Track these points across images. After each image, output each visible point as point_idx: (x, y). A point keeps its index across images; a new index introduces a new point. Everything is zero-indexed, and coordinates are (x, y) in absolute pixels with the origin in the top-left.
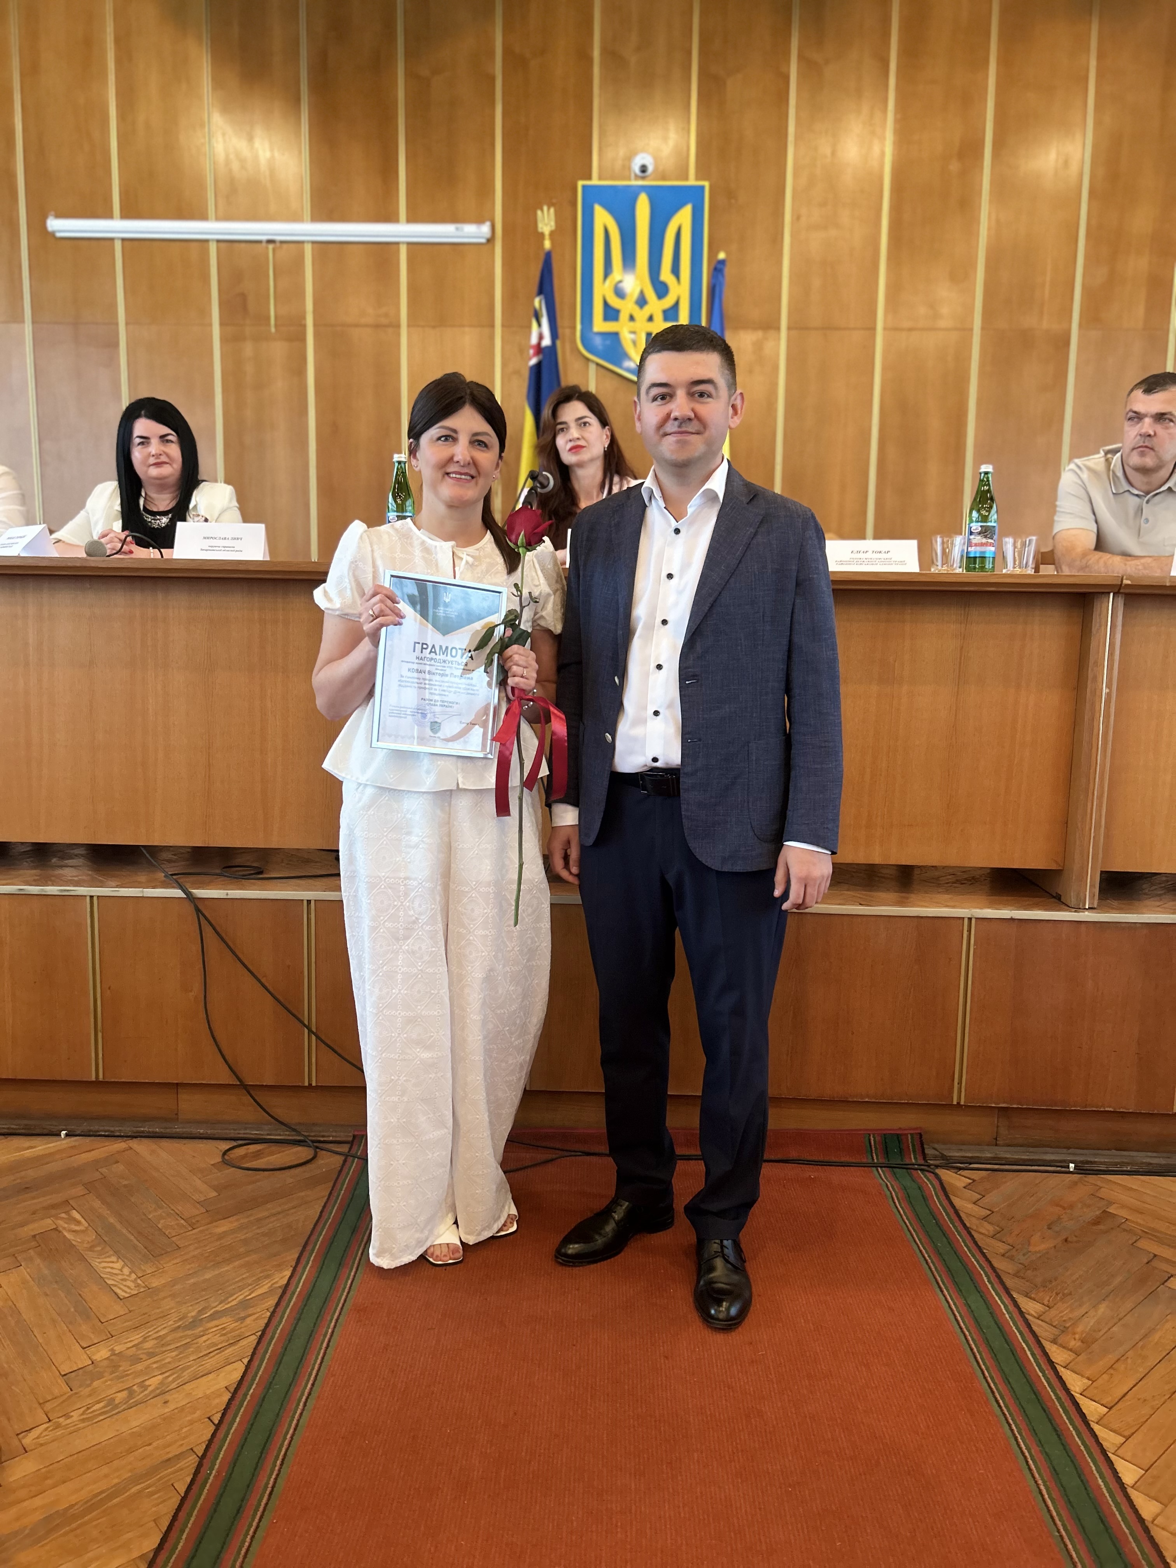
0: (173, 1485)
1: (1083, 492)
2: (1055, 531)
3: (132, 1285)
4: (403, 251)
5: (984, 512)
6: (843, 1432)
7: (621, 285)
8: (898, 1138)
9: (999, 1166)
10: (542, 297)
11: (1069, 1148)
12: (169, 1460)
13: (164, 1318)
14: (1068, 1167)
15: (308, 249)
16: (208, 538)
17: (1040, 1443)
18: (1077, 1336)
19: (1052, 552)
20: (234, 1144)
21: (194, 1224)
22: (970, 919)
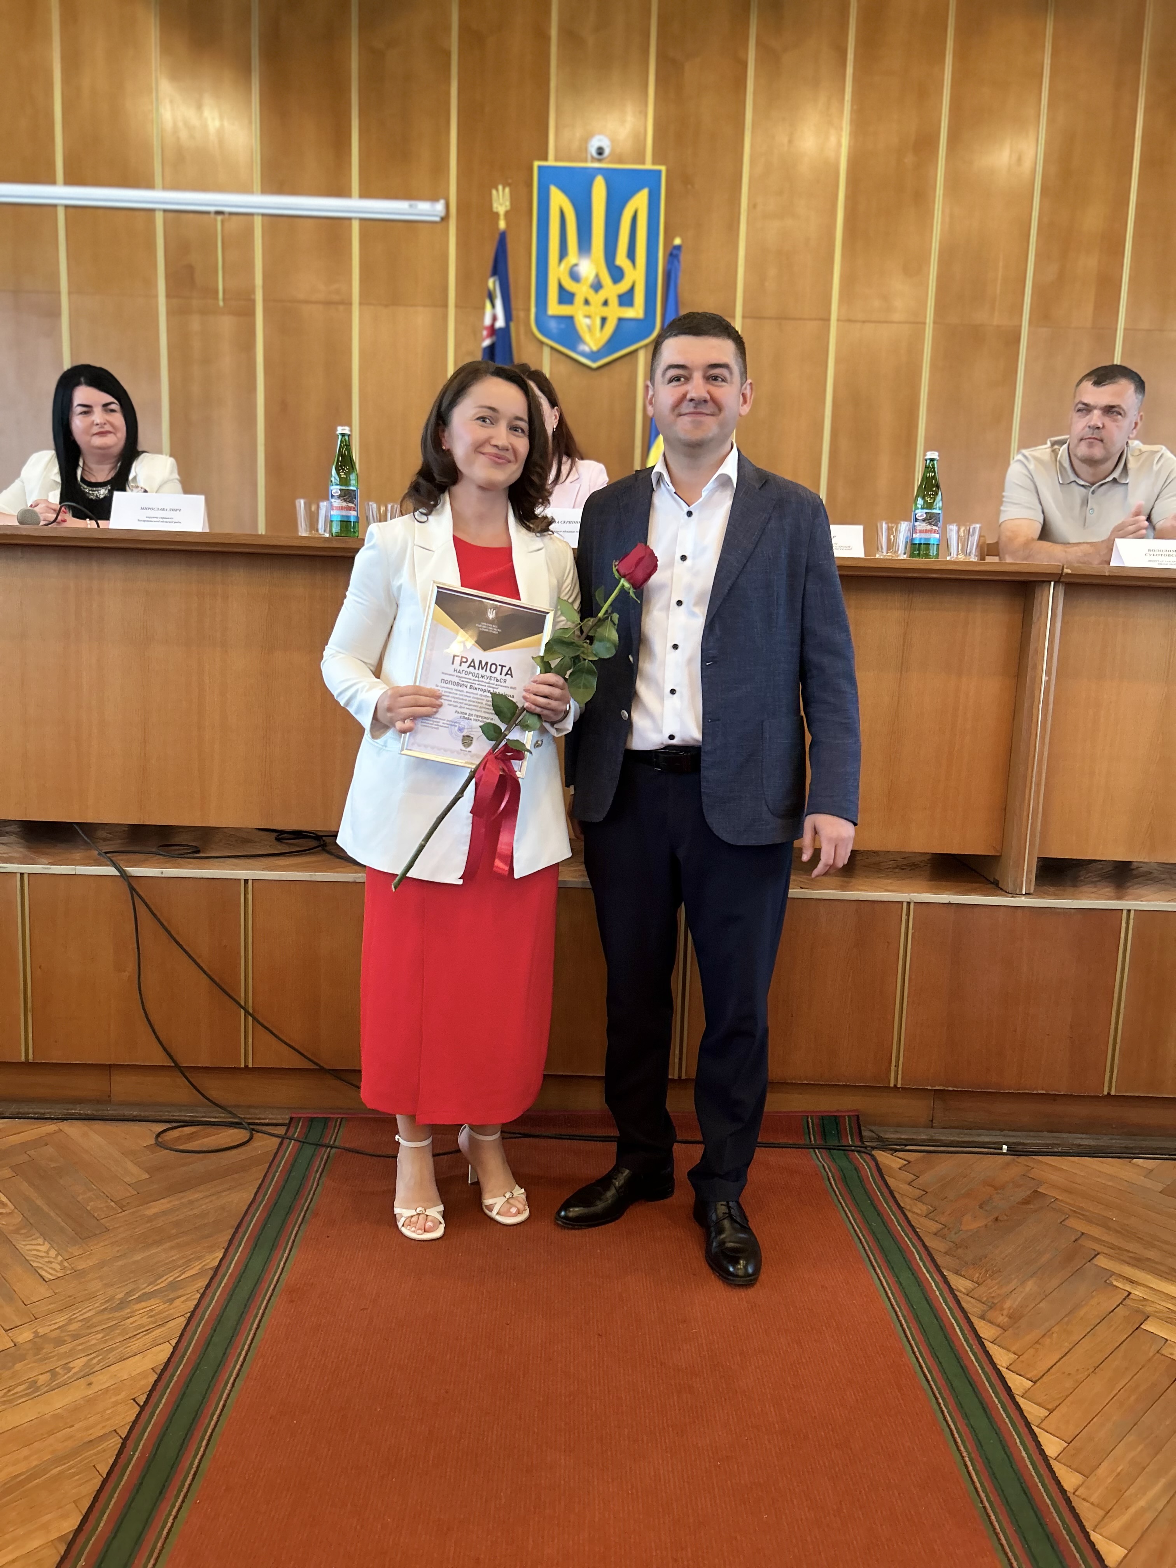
0: (94, 1466)
1: (1029, 482)
2: (1001, 521)
3: (58, 1267)
4: (355, 226)
5: (929, 500)
6: (774, 1406)
7: (576, 269)
8: (835, 1120)
9: (935, 1147)
10: (496, 278)
11: (1002, 1130)
12: (91, 1441)
13: (91, 1300)
14: (1001, 1149)
15: (258, 222)
16: (146, 509)
17: (966, 1416)
18: (1005, 1312)
19: (997, 543)
20: (169, 1126)
21: (124, 1206)
22: (909, 903)
